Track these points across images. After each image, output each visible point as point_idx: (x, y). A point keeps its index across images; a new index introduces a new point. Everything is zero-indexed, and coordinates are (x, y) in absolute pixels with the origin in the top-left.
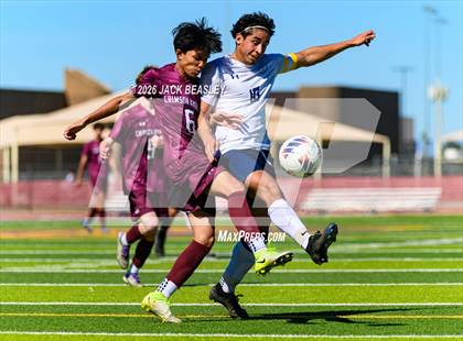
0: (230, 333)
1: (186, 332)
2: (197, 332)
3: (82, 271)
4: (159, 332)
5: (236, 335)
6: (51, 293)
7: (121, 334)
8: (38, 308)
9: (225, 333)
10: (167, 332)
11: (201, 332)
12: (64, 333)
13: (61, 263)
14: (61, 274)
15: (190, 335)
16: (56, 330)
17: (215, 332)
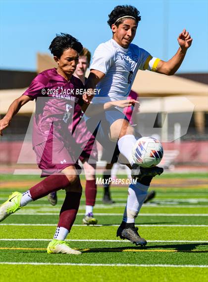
0: (167, 264)
1: (133, 263)
2: (142, 263)
3: (51, 214)
4: (111, 263)
5: (172, 266)
6: (25, 231)
7: (81, 265)
8: (15, 244)
9: (163, 264)
10: (118, 263)
11: (145, 263)
12: (36, 264)
13: (34, 208)
14: (34, 216)
15: (136, 265)
16: (30, 261)
17: (156, 264)
